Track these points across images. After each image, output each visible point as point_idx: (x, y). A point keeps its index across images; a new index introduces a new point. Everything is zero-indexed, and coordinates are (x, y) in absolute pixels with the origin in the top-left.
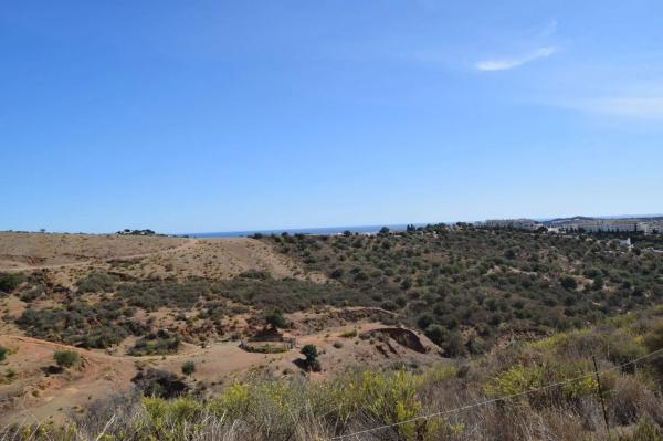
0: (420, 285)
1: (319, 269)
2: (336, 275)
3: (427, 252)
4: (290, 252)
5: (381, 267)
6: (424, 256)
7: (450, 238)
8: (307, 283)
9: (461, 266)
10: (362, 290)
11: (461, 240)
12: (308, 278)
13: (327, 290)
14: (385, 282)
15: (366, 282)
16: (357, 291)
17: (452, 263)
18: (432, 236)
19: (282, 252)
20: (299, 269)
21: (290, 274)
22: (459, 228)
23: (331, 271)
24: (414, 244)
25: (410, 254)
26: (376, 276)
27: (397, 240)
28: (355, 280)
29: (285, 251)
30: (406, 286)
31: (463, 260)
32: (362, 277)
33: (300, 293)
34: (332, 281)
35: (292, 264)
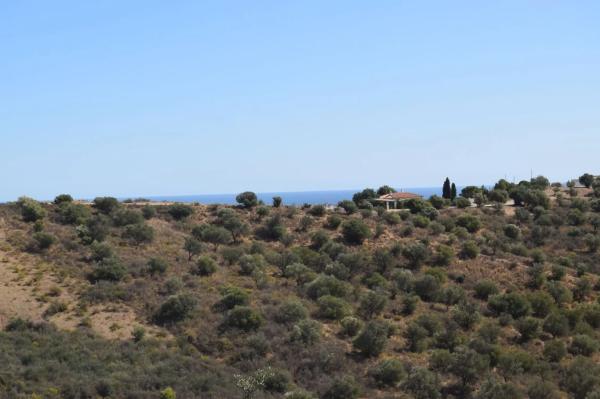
0: (413, 349)
1: (124, 298)
2: (168, 316)
3: (467, 254)
4: (53, 248)
5: (313, 295)
6: (459, 266)
7: (548, 215)
8: (74, 336)
9: (557, 296)
10: (232, 362)
11: (577, 222)
12: (84, 324)
13: (125, 357)
14: (307, 337)
15: (252, 337)
16: (219, 362)
17: (533, 286)
18: (498, 211)
19: (30, 250)
20: (65, 297)
21: (34, 313)
22: (583, 193)
23: (158, 303)
24: (435, 233)
25: (414, 260)
26: (286, 318)
27: (391, 222)
28: (222, 329)
29: (41, 246)
30: (367, 349)
31: (570, 280)
32: (245, 324)
33: (37, 367)
34: (150, 332)
35: (47, 283)
